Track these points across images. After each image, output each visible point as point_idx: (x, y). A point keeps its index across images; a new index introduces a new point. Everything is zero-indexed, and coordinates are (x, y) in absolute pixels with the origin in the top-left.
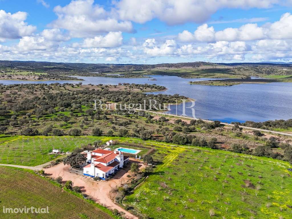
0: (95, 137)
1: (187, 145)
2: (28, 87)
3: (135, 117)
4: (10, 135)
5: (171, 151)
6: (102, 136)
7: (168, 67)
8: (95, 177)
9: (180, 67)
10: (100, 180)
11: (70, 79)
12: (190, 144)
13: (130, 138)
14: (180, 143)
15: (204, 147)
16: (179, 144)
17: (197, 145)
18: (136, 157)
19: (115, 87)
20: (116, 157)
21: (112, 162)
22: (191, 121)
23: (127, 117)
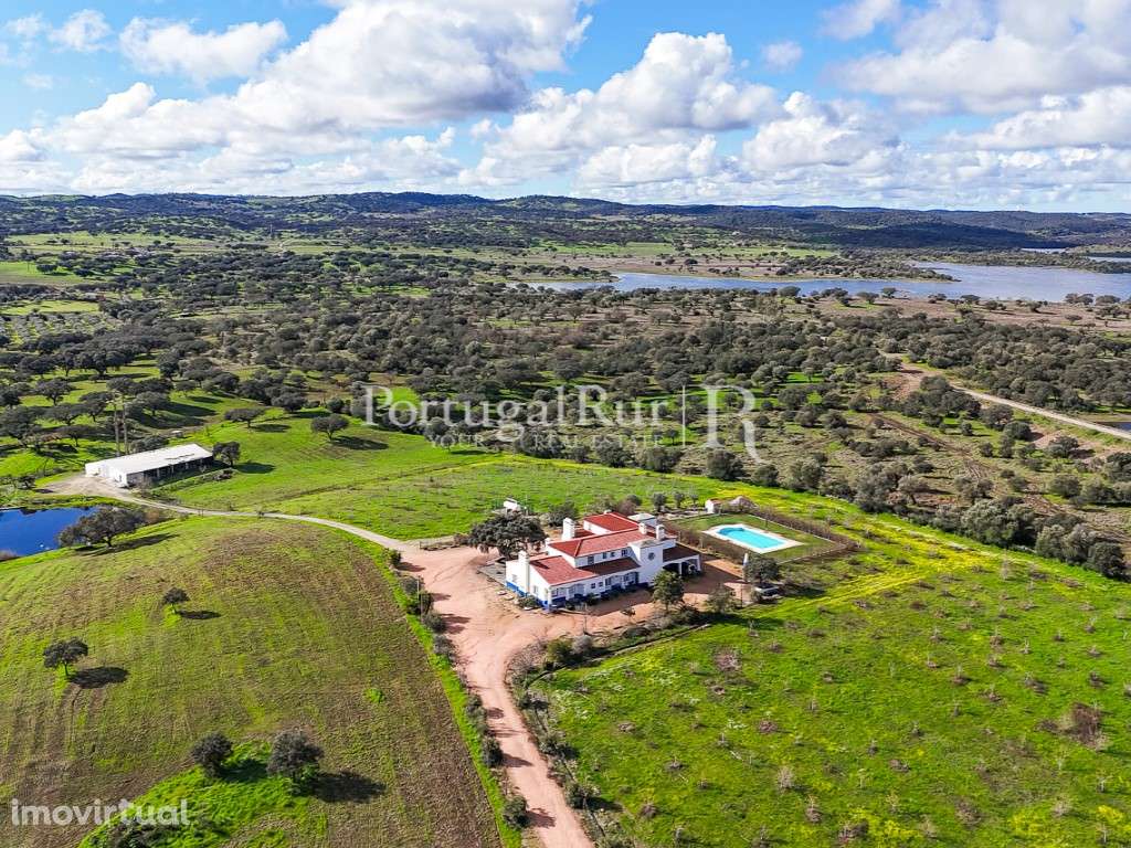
1: (1016, 550)
3: (957, 431)
5: (916, 562)
8: (528, 596)
10: (534, 608)
11: (901, 275)
12: (1027, 545)
14: (989, 539)
15: (1080, 566)
16: (990, 542)
17: (1052, 556)
18: (746, 561)
19: (1033, 311)
20: (630, 544)
21: (609, 558)
23: (932, 425)
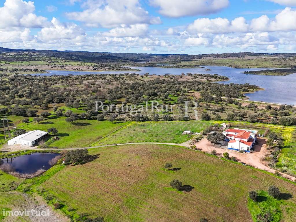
0: (204, 121)
2: (101, 78)
3: (224, 105)
4: (122, 121)
5: (283, 130)
6: (211, 120)
7: (214, 57)
8: (240, 150)
9: (226, 57)
10: (245, 152)
11: (126, 70)
12: (295, 125)
13: (238, 121)
14: (287, 124)
16: (285, 125)
18: (259, 136)
19: (181, 77)
20: (250, 135)
22: (280, 107)
23: (217, 104)
